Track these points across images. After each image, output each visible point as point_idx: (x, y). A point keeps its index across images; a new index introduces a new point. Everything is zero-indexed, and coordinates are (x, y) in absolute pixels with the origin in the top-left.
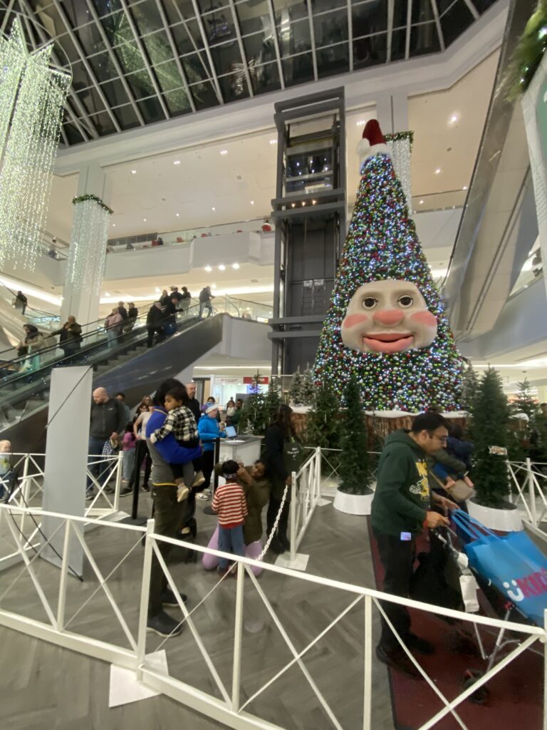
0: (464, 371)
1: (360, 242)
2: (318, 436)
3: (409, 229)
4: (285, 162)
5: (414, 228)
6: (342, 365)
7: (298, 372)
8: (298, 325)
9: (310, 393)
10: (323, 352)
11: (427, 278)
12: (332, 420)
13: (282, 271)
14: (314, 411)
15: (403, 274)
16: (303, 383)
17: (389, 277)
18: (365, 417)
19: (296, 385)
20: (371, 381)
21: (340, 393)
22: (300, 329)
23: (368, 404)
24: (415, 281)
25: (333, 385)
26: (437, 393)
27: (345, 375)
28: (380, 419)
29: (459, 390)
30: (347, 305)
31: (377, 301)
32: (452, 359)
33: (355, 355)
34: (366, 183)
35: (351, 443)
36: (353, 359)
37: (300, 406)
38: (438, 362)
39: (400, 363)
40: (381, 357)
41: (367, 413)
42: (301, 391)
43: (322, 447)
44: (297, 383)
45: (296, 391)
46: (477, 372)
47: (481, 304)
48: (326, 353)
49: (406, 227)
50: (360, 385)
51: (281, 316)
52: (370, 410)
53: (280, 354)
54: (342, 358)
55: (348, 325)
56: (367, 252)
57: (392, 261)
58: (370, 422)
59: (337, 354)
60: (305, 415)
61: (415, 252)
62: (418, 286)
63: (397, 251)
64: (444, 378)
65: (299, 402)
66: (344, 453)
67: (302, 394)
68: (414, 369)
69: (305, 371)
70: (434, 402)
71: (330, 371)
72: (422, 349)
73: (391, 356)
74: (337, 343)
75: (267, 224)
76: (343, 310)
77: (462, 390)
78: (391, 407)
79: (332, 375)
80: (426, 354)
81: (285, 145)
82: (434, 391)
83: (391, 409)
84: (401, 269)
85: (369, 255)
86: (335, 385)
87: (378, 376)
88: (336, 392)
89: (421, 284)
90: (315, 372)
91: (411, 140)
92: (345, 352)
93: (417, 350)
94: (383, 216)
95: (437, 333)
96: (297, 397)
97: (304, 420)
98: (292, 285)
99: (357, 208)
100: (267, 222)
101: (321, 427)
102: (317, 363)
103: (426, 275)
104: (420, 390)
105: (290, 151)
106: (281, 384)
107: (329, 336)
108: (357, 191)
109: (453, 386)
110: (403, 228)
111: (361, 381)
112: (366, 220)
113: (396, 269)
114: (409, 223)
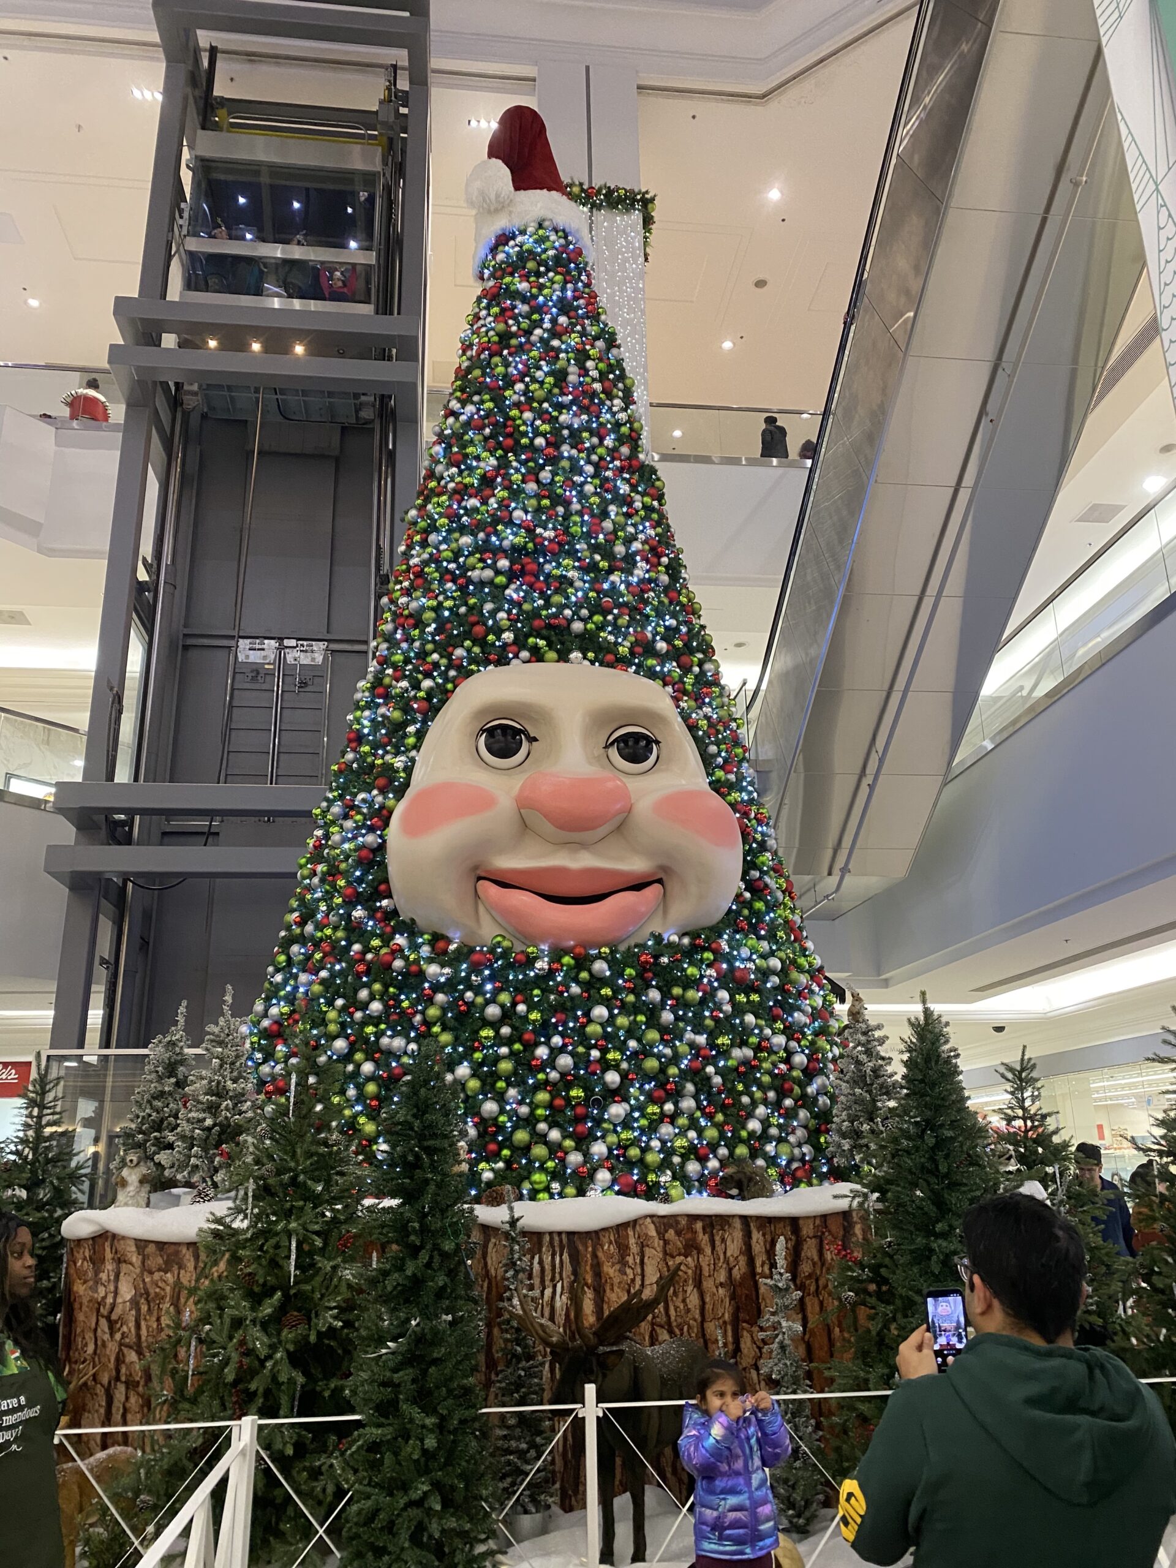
0: (835, 1025)
1: (468, 512)
2: (250, 1352)
3: (643, 494)
4: (187, 177)
5: (660, 498)
6: (383, 996)
7: (177, 1033)
8: (202, 823)
9: (228, 1133)
10: (302, 940)
11: (703, 673)
12: (326, 1265)
13: (141, 587)
14: (240, 1224)
15: (623, 650)
16: (197, 1087)
17: (575, 655)
18: (476, 1236)
19: (161, 1095)
20: (505, 1066)
21: (370, 1128)
22: (209, 836)
23: (488, 1175)
24: (665, 680)
25: (343, 1092)
26: (750, 1115)
27: (398, 1043)
28: (536, 1238)
29: (823, 1100)
30: (417, 747)
31: (532, 740)
32: (794, 975)
33: (440, 956)
34: (495, 310)
35: (405, 1376)
36: (433, 969)
37: (176, 1201)
38: (749, 989)
39: (616, 990)
40: (542, 965)
41: (486, 1214)
42: (184, 1127)
43: (263, 1413)
44: (169, 1085)
45: (158, 1126)
46: (879, 1027)
47: (872, 787)
48: (317, 944)
49: (634, 488)
50: (461, 1084)
51: (123, 774)
52: (496, 1200)
53: (104, 948)
54: (388, 967)
55: (414, 827)
56: (498, 552)
57: (586, 597)
58: (495, 1258)
59: (367, 949)
60: (191, 1245)
61: (665, 579)
62: (676, 700)
63: (604, 564)
64: (771, 1051)
65: (173, 1183)
66: (374, 1433)
67: (190, 1141)
68: (667, 1017)
69: (212, 1028)
70: (742, 1150)
71: (333, 1028)
72: (694, 935)
73: (583, 962)
74: (369, 900)
75: (92, 393)
76: (399, 762)
77: (833, 1098)
78: (582, 1184)
79: (340, 1044)
80: (708, 955)
81: (193, 117)
82: (737, 1103)
83: (581, 1192)
84: (617, 630)
85: (503, 563)
86: (352, 1092)
87: (529, 1047)
88: (351, 1127)
89: (685, 692)
90: (265, 1034)
91: (648, 221)
92: (400, 940)
93: (675, 938)
94: (556, 431)
95: (743, 879)
96: (163, 1157)
97: (187, 1277)
98: (186, 648)
99: (462, 390)
100: (93, 384)
101: (267, 1310)
102: (273, 994)
103: (700, 664)
104: (688, 1104)
105: (211, 145)
106: (95, 1093)
107: (333, 872)
108: (463, 330)
109: (803, 1085)
110: (624, 488)
111: (463, 1070)
112: (493, 436)
113: (601, 628)
114: (645, 476)
